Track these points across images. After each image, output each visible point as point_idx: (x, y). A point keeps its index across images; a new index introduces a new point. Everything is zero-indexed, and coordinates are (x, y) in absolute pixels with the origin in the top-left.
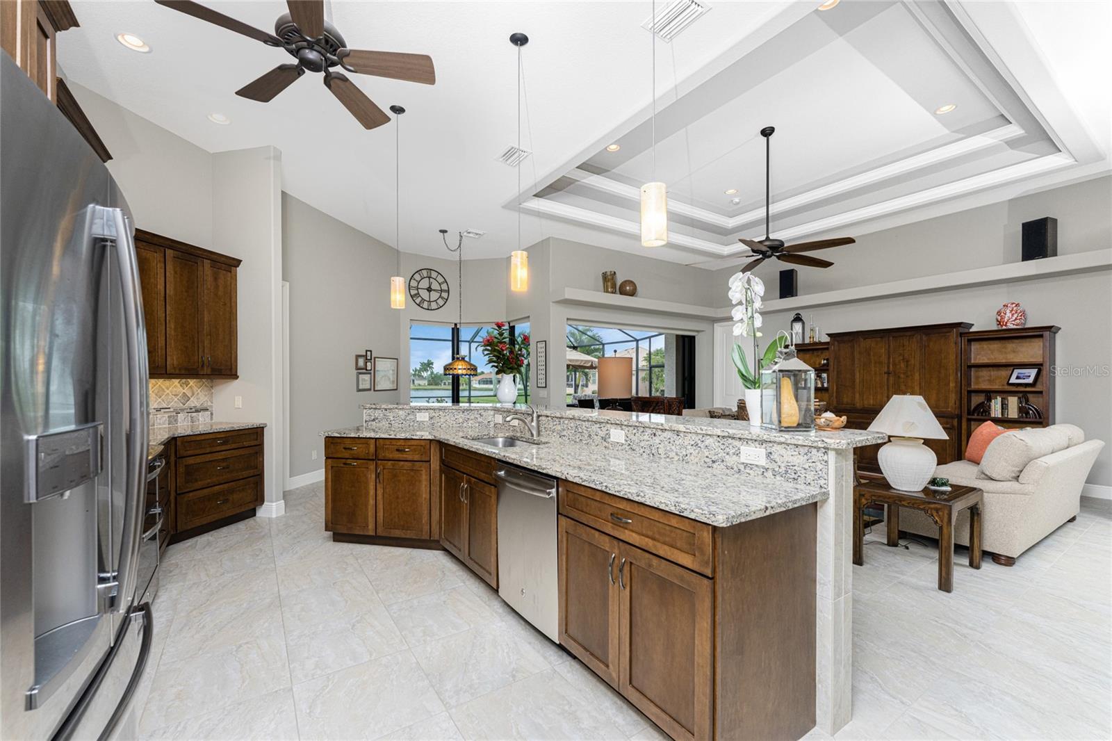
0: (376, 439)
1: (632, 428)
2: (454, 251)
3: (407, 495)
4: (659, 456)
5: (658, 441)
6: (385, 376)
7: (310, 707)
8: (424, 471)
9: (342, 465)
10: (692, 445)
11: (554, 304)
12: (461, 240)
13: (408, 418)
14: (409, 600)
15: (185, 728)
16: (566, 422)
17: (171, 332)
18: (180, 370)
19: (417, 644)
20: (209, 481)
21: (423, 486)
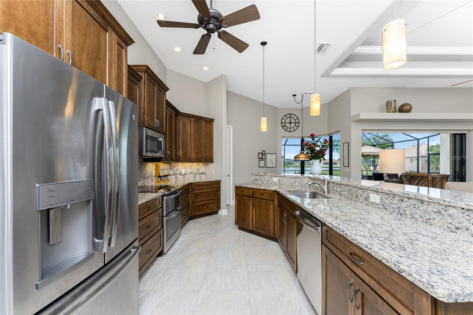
0: (253, 188)
1: (385, 195)
2: (299, 103)
3: (265, 215)
4: (406, 216)
5: (405, 205)
6: (271, 161)
7: (202, 303)
8: (271, 205)
9: (240, 198)
10: (435, 212)
11: (353, 123)
12: (302, 98)
13: (269, 180)
14: (257, 265)
15: (164, 293)
16: (343, 187)
17: (192, 146)
18: (195, 159)
19: (253, 289)
20: (202, 199)
21: (271, 212)
